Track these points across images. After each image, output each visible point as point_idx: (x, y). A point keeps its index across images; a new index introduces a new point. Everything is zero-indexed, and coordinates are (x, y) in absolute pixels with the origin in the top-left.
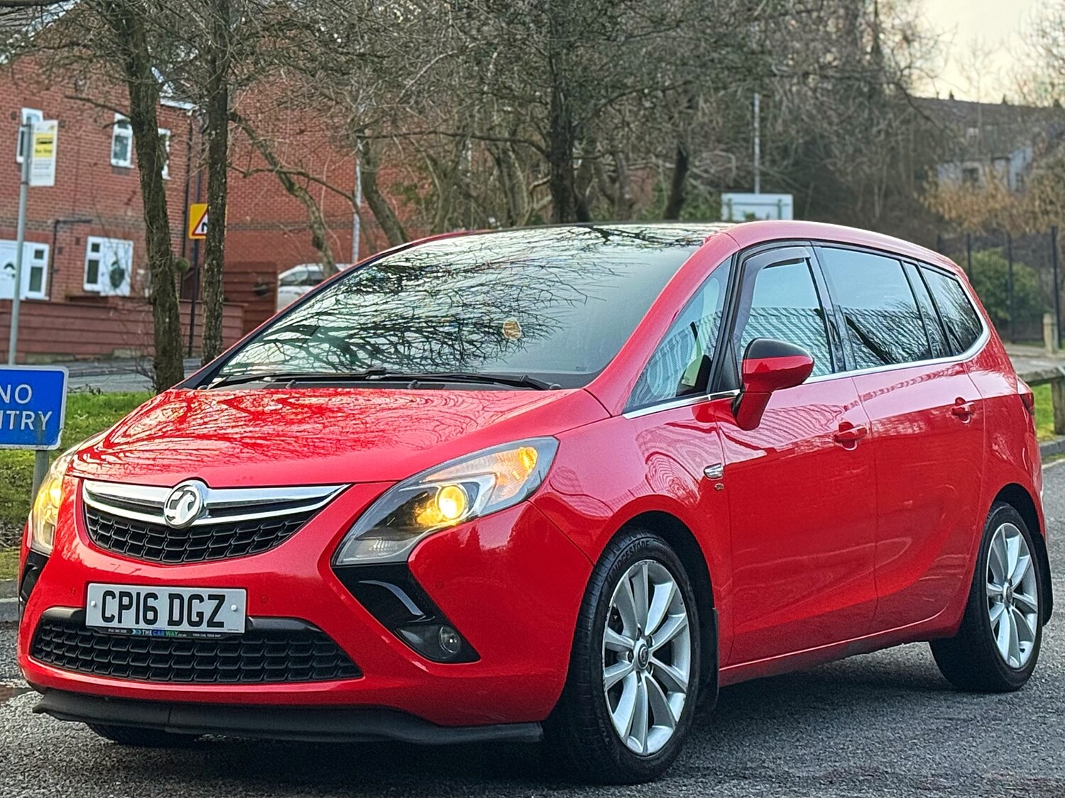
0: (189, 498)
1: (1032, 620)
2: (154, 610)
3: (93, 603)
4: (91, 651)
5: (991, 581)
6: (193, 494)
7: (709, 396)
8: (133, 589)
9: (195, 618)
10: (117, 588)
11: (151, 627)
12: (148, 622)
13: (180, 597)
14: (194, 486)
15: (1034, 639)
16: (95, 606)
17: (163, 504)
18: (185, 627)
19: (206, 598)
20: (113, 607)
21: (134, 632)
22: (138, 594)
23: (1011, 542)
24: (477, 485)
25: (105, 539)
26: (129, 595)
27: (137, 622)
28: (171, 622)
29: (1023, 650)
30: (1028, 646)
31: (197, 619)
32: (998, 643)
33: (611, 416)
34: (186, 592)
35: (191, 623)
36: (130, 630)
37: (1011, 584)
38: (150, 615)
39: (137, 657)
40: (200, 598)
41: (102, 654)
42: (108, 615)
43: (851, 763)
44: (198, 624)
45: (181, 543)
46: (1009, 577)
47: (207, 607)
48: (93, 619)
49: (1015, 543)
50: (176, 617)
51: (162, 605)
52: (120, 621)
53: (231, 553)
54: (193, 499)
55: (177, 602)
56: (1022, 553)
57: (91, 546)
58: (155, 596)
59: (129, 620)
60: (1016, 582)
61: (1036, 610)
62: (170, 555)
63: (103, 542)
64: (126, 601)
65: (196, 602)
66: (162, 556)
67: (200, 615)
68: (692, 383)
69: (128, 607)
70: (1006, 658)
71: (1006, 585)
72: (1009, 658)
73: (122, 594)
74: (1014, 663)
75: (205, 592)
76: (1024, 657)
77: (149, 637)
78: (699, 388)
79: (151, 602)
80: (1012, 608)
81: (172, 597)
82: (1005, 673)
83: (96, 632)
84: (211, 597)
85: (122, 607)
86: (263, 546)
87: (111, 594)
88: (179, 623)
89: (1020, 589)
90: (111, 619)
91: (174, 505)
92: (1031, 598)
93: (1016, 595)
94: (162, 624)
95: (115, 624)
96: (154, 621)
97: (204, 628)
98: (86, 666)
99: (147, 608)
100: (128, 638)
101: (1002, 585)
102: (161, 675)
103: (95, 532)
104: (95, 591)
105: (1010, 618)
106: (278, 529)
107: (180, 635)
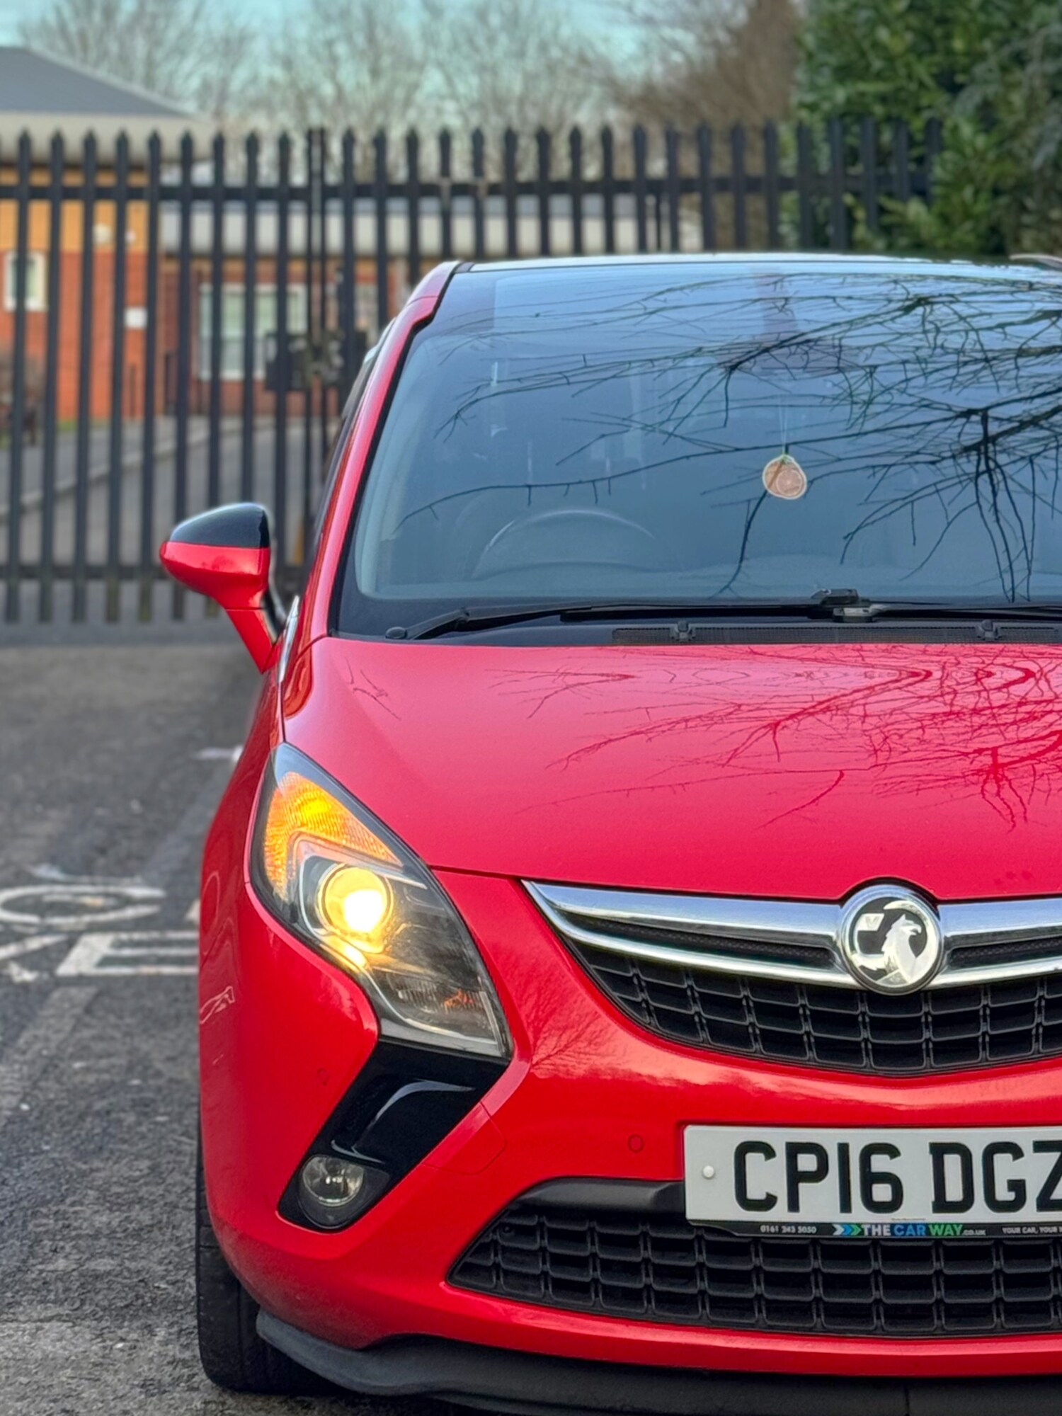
2: (893, 1179)
3: (708, 1171)
4: (690, 1273)
8: (829, 1138)
9: (1003, 1194)
10: (778, 1137)
11: (887, 1218)
12: (875, 1206)
13: (961, 1150)
18: (980, 1213)
19: (1027, 1148)
21: (839, 1230)
22: (843, 1149)
26: (817, 1148)
27: (846, 1206)
28: (941, 1204)
31: (1011, 1196)
34: (977, 1139)
35: (995, 1205)
36: (827, 1228)
38: (882, 1192)
39: (839, 1284)
40: (1014, 1150)
41: (724, 1279)
42: (754, 1192)
44: (1016, 1205)
47: (1035, 1169)
50: (954, 1192)
51: (911, 1167)
52: (794, 1205)
55: (953, 1163)
58: (892, 1151)
59: (820, 1205)
64: (807, 1162)
65: (1002, 1162)
66: (868, 1055)
67: (1018, 1186)
69: (819, 1175)
73: (794, 1150)
75: (1024, 1136)
77: (879, 1240)
79: (879, 1163)
81: (939, 1151)
83: (715, 1232)
84: (1040, 1147)
85: (795, 1178)
87: (764, 1149)
88: (964, 1205)
90: (769, 1202)
94: (917, 1210)
95: (780, 1213)
96: (893, 1205)
97: (1029, 1213)
98: (667, 1307)
99: (869, 1179)
107: (970, 1233)
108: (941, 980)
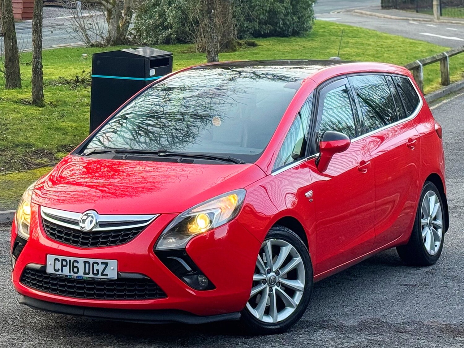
0: (90, 219)
1: (440, 232)
2: (77, 267)
3: (49, 263)
4: (49, 283)
5: (423, 218)
6: (92, 217)
7: (306, 159)
8: (68, 258)
9: (95, 272)
10: (60, 258)
11: (76, 275)
12: (74, 272)
13: (89, 263)
14: (92, 213)
15: (441, 240)
16: (51, 264)
17: (79, 221)
18: (91, 275)
19: (100, 264)
20: (58, 265)
21: (69, 277)
22: (70, 261)
23: (432, 198)
24: (213, 214)
25: (53, 235)
26: (66, 261)
27: (70, 272)
28: (85, 273)
29: (436, 246)
30: (438, 243)
32: (426, 245)
33: (267, 176)
34: (91, 261)
35: (94, 274)
36: (67, 276)
37: (431, 218)
38: (76, 270)
39: (70, 287)
40: (98, 264)
41: (53, 284)
43: (368, 317)
44: (97, 274)
45: (88, 239)
46: (430, 214)
47: (101, 268)
48: (50, 270)
49: (433, 199)
50: (87, 271)
51: (81, 265)
52: (62, 272)
53: (110, 244)
54: (92, 219)
55: (87, 265)
56: (436, 202)
57: (47, 238)
58: (77, 262)
59: (66, 271)
60: (433, 216)
61: (442, 227)
62: (83, 244)
63: (52, 236)
64: (64, 263)
65: (95, 265)
66: (79, 243)
67: (98, 271)
68: (299, 153)
69: (66, 266)
70: (429, 252)
71: (429, 218)
72: (430, 251)
73: (63, 260)
74: (432, 253)
75: (99, 261)
76: (437, 249)
77: (75, 279)
78: (302, 156)
79: (76, 264)
80: (432, 228)
81: (85, 262)
82: (429, 258)
83: (51, 275)
84: (102, 263)
85: (63, 266)
86: (123, 241)
87: (58, 260)
88: (89, 273)
89: (435, 219)
90: (58, 271)
91: (84, 221)
92: (439, 222)
93: (433, 222)
94: (81, 274)
95: (60, 272)
96: (77, 272)
97: (99, 276)
98: (46, 289)
99: (74, 267)
100: (65, 279)
101: (427, 219)
102: (80, 295)
103: (48, 231)
104: (50, 258)
105: (431, 233)
106: (130, 234)
107: (89, 279)
108: (94, 230)
